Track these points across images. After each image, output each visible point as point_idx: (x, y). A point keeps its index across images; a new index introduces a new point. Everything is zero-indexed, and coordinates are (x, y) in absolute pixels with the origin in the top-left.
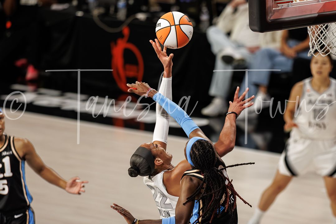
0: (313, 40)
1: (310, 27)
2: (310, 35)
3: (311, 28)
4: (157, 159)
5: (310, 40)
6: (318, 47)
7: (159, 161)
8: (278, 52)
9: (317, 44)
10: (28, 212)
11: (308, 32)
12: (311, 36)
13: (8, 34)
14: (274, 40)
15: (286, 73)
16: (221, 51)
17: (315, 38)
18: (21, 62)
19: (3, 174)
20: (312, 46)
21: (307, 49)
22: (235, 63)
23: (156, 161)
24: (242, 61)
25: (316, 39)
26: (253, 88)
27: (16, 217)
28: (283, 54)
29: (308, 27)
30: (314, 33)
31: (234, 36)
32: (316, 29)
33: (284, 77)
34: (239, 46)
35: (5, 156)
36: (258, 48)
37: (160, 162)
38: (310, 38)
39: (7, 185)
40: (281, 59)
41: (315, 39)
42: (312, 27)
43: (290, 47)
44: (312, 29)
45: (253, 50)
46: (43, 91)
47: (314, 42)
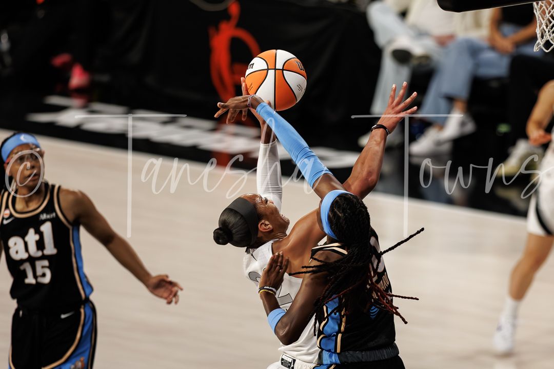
0: (542, 24)
1: (537, 4)
2: (537, 17)
3: (539, 5)
4: (263, 221)
5: (538, 24)
6: (550, 36)
7: (266, 225)
8: (485, 44)
9: (549, 32)
10: (84, 309)
11: (535, 11)
12: (539, 17)
13: (41, 14)
14: (477, 24)
15: (498, 79)
16: (390, 42)
17: (545, 21)
18: (60, 60)
19: (42, 251)
20: (540, 35)
21: (533, 39)
22: (414, 62)
23: (261, 224)
24: (426, 58)
25: (548, 23)
26: (443, 104)
27: (63, 316)
28: (493, 48)
29: (535, 3)
30: (544, 12)
31: (412, 17)
32: (548, 7)
33: (494, 84)
34: (421, 34)
35: (44, 221)
36: (451, 37)
37: (268, 227)
38: (538, 22)
39: (49, 267)
40: (489, 55)
41: (546, 23)
42: (540, 2)
43: (504, 36)
44: (541, 6)
45: (443, 41)
46: (97, 106)
47: (545, 28)
